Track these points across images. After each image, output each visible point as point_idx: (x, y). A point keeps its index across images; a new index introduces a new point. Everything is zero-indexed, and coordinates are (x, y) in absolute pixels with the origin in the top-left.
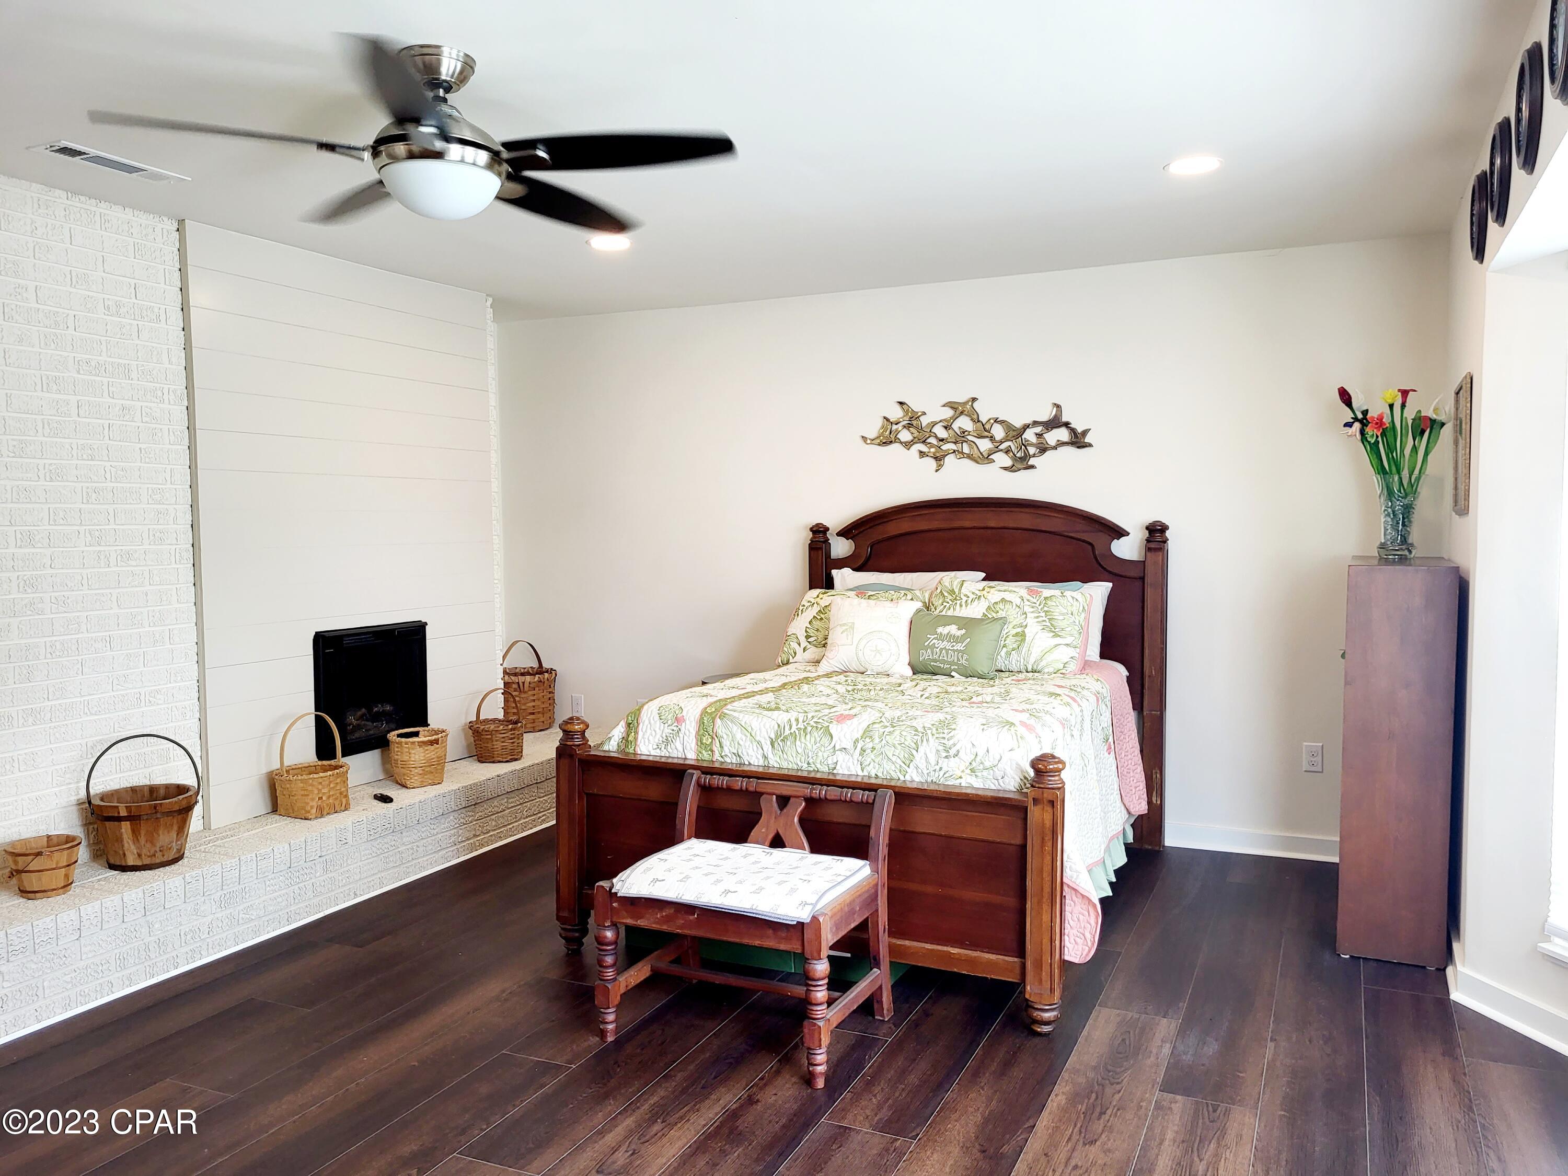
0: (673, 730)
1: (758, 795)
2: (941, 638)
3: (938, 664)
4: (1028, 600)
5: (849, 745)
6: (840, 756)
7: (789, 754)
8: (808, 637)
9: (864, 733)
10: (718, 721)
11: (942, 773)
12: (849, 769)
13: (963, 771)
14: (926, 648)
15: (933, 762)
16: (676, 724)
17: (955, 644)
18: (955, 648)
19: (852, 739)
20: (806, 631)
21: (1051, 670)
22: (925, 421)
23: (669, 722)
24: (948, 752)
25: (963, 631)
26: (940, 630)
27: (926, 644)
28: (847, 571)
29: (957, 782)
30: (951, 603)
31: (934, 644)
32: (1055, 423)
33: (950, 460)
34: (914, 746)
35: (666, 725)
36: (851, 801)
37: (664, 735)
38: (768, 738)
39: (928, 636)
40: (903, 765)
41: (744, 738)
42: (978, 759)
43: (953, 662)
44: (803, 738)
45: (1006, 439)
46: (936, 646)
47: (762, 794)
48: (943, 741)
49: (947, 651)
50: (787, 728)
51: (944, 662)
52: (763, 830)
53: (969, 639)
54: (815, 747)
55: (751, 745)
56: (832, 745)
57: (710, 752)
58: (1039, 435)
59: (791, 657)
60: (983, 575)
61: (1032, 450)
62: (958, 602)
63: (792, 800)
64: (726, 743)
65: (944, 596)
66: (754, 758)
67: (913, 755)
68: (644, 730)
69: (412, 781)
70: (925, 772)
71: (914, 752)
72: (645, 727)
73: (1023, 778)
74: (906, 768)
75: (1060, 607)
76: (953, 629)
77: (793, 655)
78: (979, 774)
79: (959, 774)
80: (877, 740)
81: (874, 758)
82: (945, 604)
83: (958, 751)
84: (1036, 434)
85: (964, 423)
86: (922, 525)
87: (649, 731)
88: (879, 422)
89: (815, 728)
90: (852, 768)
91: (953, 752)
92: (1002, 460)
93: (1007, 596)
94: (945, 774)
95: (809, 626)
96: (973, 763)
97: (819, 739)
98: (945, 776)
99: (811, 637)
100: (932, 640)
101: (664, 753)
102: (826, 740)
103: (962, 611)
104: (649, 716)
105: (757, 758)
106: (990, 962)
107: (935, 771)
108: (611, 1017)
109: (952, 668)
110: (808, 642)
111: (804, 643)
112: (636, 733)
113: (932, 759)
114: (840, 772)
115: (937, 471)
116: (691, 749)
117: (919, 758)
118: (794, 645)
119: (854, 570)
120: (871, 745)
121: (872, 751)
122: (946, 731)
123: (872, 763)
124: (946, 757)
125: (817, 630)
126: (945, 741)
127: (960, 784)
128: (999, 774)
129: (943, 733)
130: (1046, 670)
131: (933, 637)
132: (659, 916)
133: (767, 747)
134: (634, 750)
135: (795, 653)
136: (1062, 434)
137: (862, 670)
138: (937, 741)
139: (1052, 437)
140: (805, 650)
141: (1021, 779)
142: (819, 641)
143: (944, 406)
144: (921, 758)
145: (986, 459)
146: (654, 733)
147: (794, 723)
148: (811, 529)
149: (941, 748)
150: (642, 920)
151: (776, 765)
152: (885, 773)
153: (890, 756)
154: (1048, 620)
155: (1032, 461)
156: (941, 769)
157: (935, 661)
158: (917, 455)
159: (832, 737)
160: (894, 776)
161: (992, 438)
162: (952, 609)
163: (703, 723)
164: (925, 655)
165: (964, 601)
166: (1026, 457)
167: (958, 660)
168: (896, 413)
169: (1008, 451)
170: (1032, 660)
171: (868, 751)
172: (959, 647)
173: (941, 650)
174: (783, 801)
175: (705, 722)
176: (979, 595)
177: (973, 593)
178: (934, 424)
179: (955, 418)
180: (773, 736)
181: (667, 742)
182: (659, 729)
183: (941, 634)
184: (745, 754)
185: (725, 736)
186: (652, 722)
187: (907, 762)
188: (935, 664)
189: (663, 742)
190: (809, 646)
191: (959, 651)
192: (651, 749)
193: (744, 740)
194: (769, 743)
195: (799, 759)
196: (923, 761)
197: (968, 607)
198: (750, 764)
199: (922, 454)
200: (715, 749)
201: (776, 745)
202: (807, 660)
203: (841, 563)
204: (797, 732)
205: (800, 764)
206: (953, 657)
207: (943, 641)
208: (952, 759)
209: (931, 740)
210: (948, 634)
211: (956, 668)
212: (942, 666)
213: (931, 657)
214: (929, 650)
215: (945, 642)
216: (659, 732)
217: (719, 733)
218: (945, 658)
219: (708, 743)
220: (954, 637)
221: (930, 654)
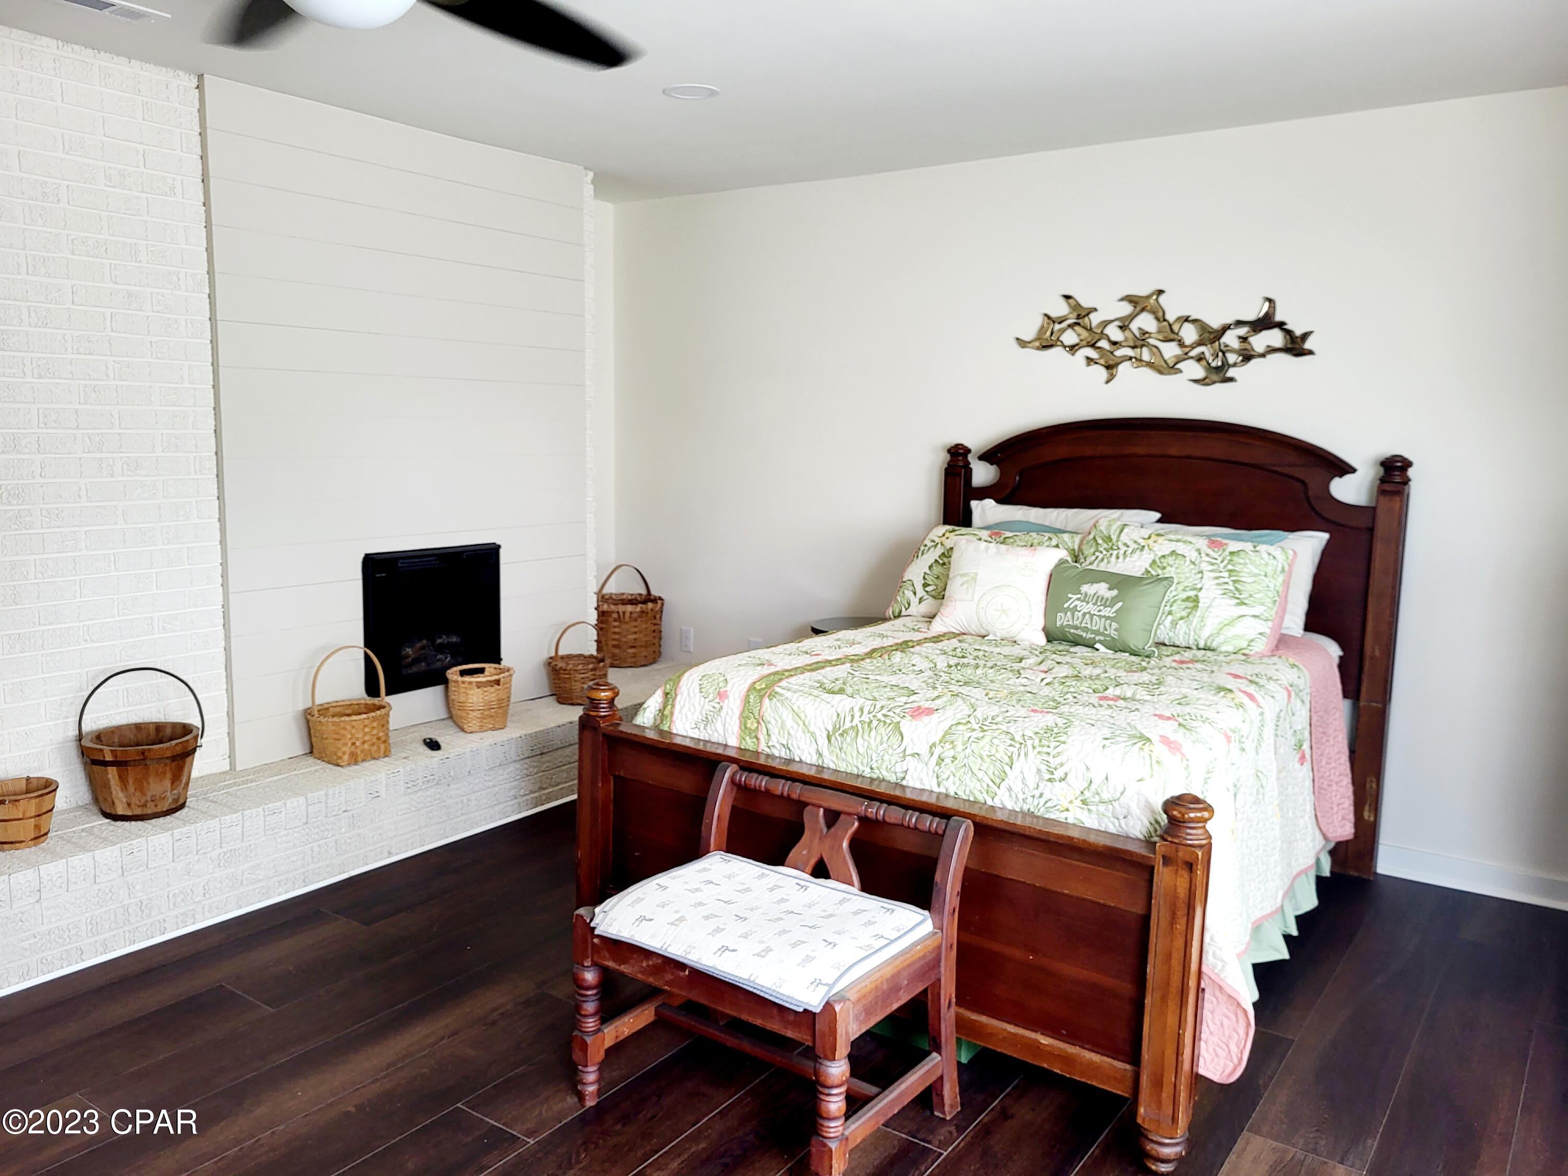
0: (714, 707)
1: (801, 805)
2: (1085, 599)
3: (1079, 632)
4: (1207, 555)
5: (923, 750)
6: (911, 763)
7: (848, 753)
8: (925, 585)
9: (944, 736)
10: (766, 701)
11: (1042, 801)
12: (921, 781)
13: (1071, 802)
14: (1065, 611)
15: (1032, 785)
16: (717, 700)
17: (1102, 608)
18: (1102, 613)
19: (928, 743)
20: (924, 578)
21: (1230, 648)
22: (1095, 319)
23: (711, 697)
24: (1052, 773)
25: (1115, 592)
26: (1085, 588)
27: (1066, 605)
28: (989, 503)
29: (1061, 817)
30: (1105, 552)
31: (1076, 606)
32: (1265, 323)
33: (1124, 369)
34: (1007, 760)
35: (707, 700)
36: (916, 828)
37: (704, 713)
38: (823, 729)
39: (1070, 595)
40: (991, 784)
41: (795, 726)
42: (1093, 787)
43: (1097, 633)
44: (866, 737)
45: (1200, 343)
46: (1079, 609)
47: (806, 804)
48: (1046, 758)
49: (1092, 616)
50: (848, 719)
51: (1086, 630)
52: (805, 852)
53: (1120, 604)
54: (881, 748)
55: (803, 736)
56: (902, 748)
57: (755, 740)
58: (1244, 339)
59: (903, 609)
60: (1158, 515)
61: (1232, 358)
62: (1115, 553)
63: (842, 817)
64: (774, 730)
65: (1098, 544)
67: (1004, 772)
68: (682, 704)
69: (471, 725)
70: (1021, 796)
71: (1007, 768)
72: (683, 700)
73: (1153, 822)
74: (995, 788)
75: (1250, 566)
76: (1102, 589)
77: (907, 606)
78: (1093, 808)
79: (1065, 804)
80: (960, 747)
81: (954, 771)
82: (1097, 554)
83: (1066, 774)
84: (1240, 337)
85: (1145, 322)
86: (1088, 451)
87: (687, 705)
88: (1038, 321)
89: (882, 724)
90: (926, 781)
91: (1058, 774)
92: (1195, 370)
93: (1181, 548)
94: (1046, 802)
95: (928, 572)
96: (1086, 792)
97: (886, 738)
98: (1047, 805)
99: (929, 585)
100: (1074, 601)
101: (703, 736)
102: (895, 740)
103: (1119, 565)
104: (689, 685)
105: (810, 753)
106: (1091, 1064)
107: (1033, 797)
108: (591, 1077)
109: (1097, 638)
110: (927, 592)
111: (920, 592)
112: (673, 706)
113: (1032, 780)
114: (911, 784)
115: (1107, 382)
116: (733, 734)
117: (1013, 778)
118: (909, 594)
119: (1000, 501)
120: (951, 753)
121: (952, 762)
122: (1053, 745)
123: (952, 777)
124: (1050, 780)
125: (938, 578)
126: (1050, 759)
127: (1066, 819)
128: (1121, 812)
129: (1049, 747)
130: (1224, 649)
131: (1075, 597)
132: (644, 965)
133: (823, 741)
134: (669, 727)
135: (909, 605)
136: (1275, 338)
137: (983, 633)
138: (1038, 756)
139: (1260, 341)
140: (921, 600)
141: (1151, 824)
142: (938, 591)
143: (1122, 300)
144: (1016, 778)
145: (1170, 368)
146: (692, 708)
147: (857, 714)
148: (949, 451)
149: (1043, 768)
150: (627, 966)
151: (832, 766)
152: (967, 792)
153: (976, 771)
154: (1231, 583)
155: (1231, 373)
156: (1041, 796)
157: (1076, 628)
158: (1084, 362)
159: (903, 738)
160: (979, 798)
161: (1181, 344)
162: (1106, 560)
163: (749, 702)
164: (1062, 620)
165: (1122, 552)
166: (1225, 366)
167: (1106, 628)
168: (1060, 309)
169: (1200, 359)
170: (1206, 633)
171: (948, 761)
172: (1108, 612)
173: (1085, 614)
174: (832, 817)
175: (751, 701)
176: (1143, 544)
177: (1135, 542)
178: (1106, 323)
179: (1132, 317)
180: (830, 728)
181: (707, 721)
182: (699, 704)
183: (1086, 594)
184: (796, 746)
185: (773, 722)
186: (692, 694)
187: (998, 781)
188: (1076, 632)
189: (702, 721)
190: (926, 597)
191: (1107, 618)
192: (688, 728)
193: (795, 728)
194: (825, 735)
195: (860, 761)
196: (1019, 781)
197: (1127, 559)
198: (801, 761)
199: (1090, 360)
200: (761, 736)
201: (833, 739)
202: (923, 614)
203: (982, 493)
204: (860, 725)
205: (861, 768)
206: (1098, 625)
207: (1088, 603)
208: (1057, 784)
209: (1031, 754)
210: (1095, 594)
211: (1102, 638)
212: (1084, 635)
213: (1071, 623)
214: (1069, 614)
215: (1090, 605)
216: (698, 708)
217: (767, 717)
218: (1089, 626)
219: (753, 728)
220: (1102, 599)
221: (1070, 619)
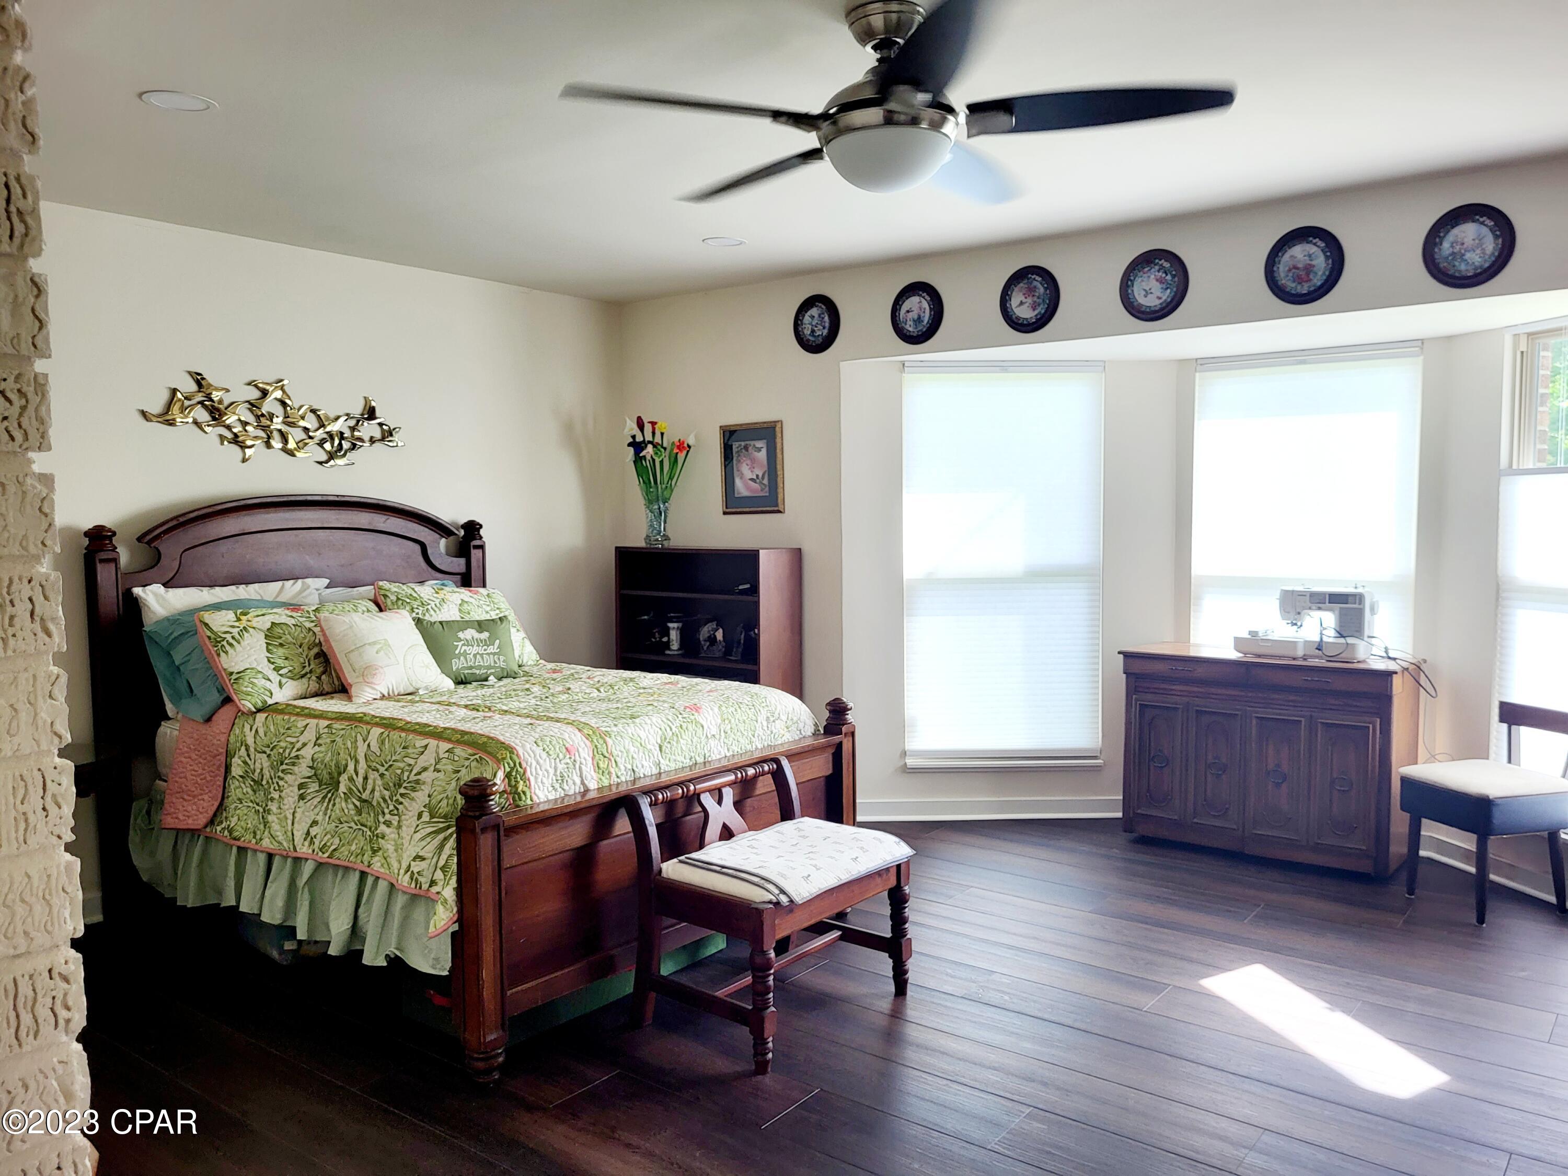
2: (468, 643)
3: (474, 671)
5: (714, 731)
6: (712, 742)
7: (676, 754)
8: (277, 669)
9: (722, 717)
10: (609, 739)
11: (772, 735)
12: (720, 753)
13: (783, 730)
14: (458, 657)
15: (766, 728)
16: (568, 756)
17: (484, 647)
18: (488, 651)
19: (716, 725)
20: (269, 661)
23: (561, 756)
24: (773, 716)
26: (461, 635)
27: (457, 652)
28: (158, 588)
31: (465, 650)
34: (754, 718)
35: (558, 760)
37: (558, 772)
38: (656, 744)
39: (455, 643)
40: (751, 736)
42: (790, 717)
43: (489, 667)
44: (684, 737)
45: (320, 431)
46: (469, 652)
47: (700, 794)
48: (768, 709)
49: (482, 655)
50: (668, 729)
51: (479, 667)
52: (714, 827)
53: (498, 641)
54: (694, 741)
55: (644, 755)
57: (608, 776)
59: (266, 698)
64: (621, 761)
66: (648, 769)
67: (755, 726)
68: (534, 774)
70: (764, 737)
71: (756, 723)
72: (533, 770)
74: (753, 738)
76: (470, 633)
79: (783, 733)
83: (779, 714)
84: (350, 427)
85: (273, 406)
87: (540, 773)
88: (164, 394)
94: (774, 737)
96: (788, 721)
97: (694, 732)
100: (461, 648)
101: (560, 793)
102: (700, 731)
105: (650, 767)
107: (768, 735)
109: (489, 672)
112: (526, 780)
115: (242, 462)
117: (759, 727)
123: (734, 742)
125: (286, 659)
131: (460, 644)
133: (656, 751)
134: (532, 800)
135: (272, 694)
136: (375, 429)
140: (281, 685)
141: (814, 725)
142: (296, 671)
143: (248, 384)
146: (546, 773)
148: (84, 535)
152: (743, 748)
153: (744, 732)
157: (471, 668)
158: (218, 440)
159: (703, 726)
164: (458, 665)
167: (495, 662)
168: (187, 385)
169: (323, 444)
171: (729, 732)
172: (491, 649)
173: (475, 656)
177: (434, 597)
180: (659, 741)
181: (562, 779)
182: (551, 767)
183: (467, 640)
184: (640, 766)
185: (620, 754)
186: (541, 762)
187: (753, 734)
188: (470, 671)
189: (557, 780)
191: (494, 654)
192: (547, 793)
194: (658, 749)
195: (684, 756)
196: (761, 729)
199: (221, 439)
200: (612, 770)
201: (664, 748)
204: (677, 730)
205: (685, 761)
206: (489, 661)
207: (473, 646)
208: (777, 722)
209: (761, 709)
210: (473, 638)
211: (493, 671)
212: (478, 672)
213: (465, 665)
214: (462, 658)
215: (475, 647)
216: (552, 771)
217: (615, 753)
218: (482, 664)
219: (606, 766)
220: (481, 641)
221: (464, 661)
